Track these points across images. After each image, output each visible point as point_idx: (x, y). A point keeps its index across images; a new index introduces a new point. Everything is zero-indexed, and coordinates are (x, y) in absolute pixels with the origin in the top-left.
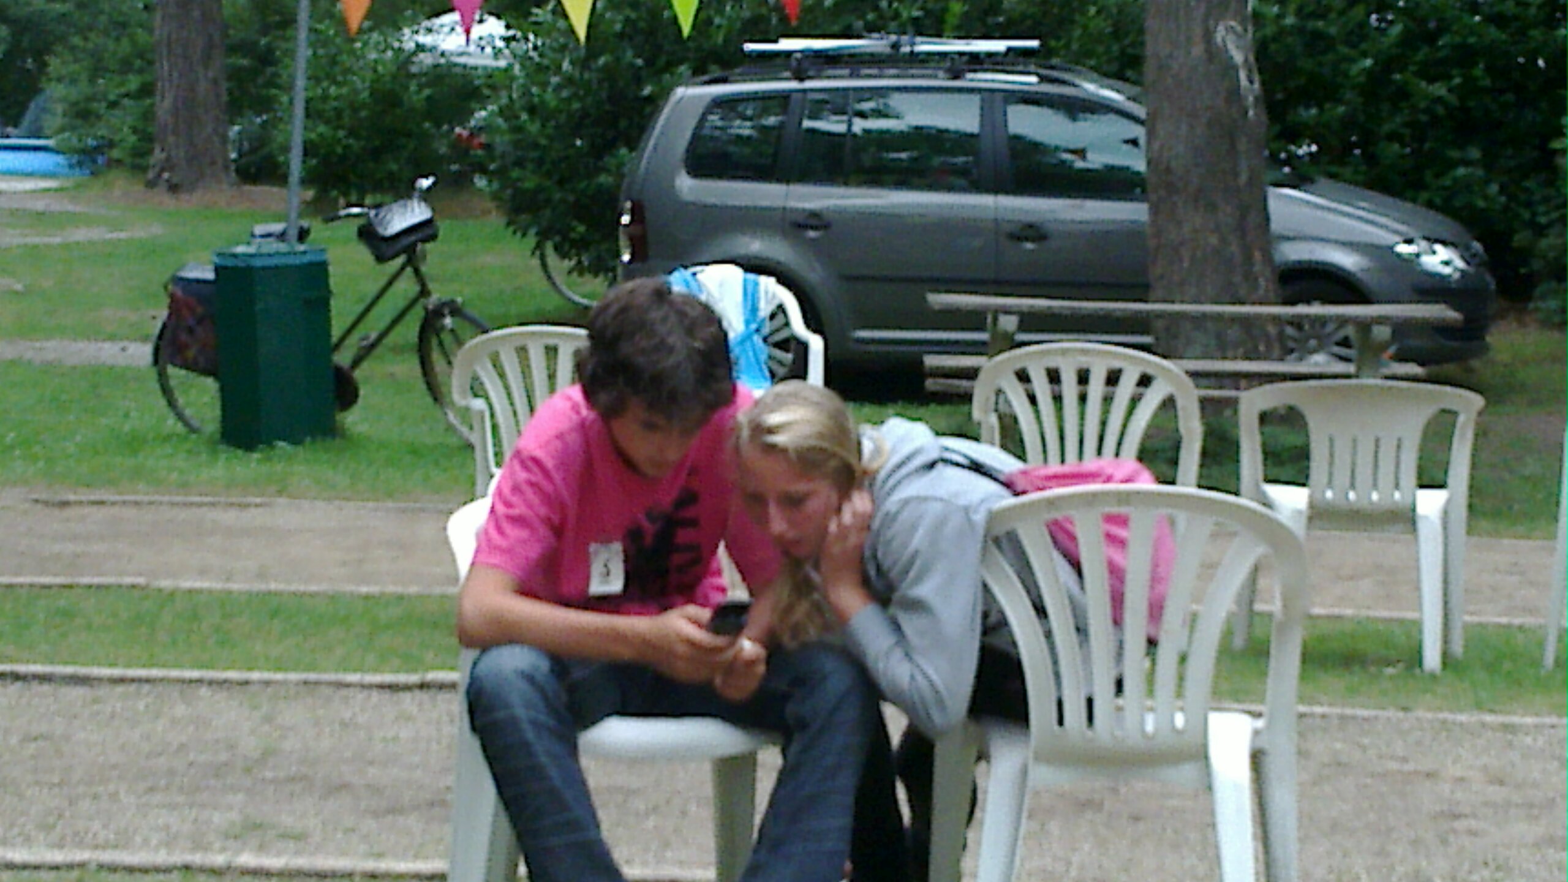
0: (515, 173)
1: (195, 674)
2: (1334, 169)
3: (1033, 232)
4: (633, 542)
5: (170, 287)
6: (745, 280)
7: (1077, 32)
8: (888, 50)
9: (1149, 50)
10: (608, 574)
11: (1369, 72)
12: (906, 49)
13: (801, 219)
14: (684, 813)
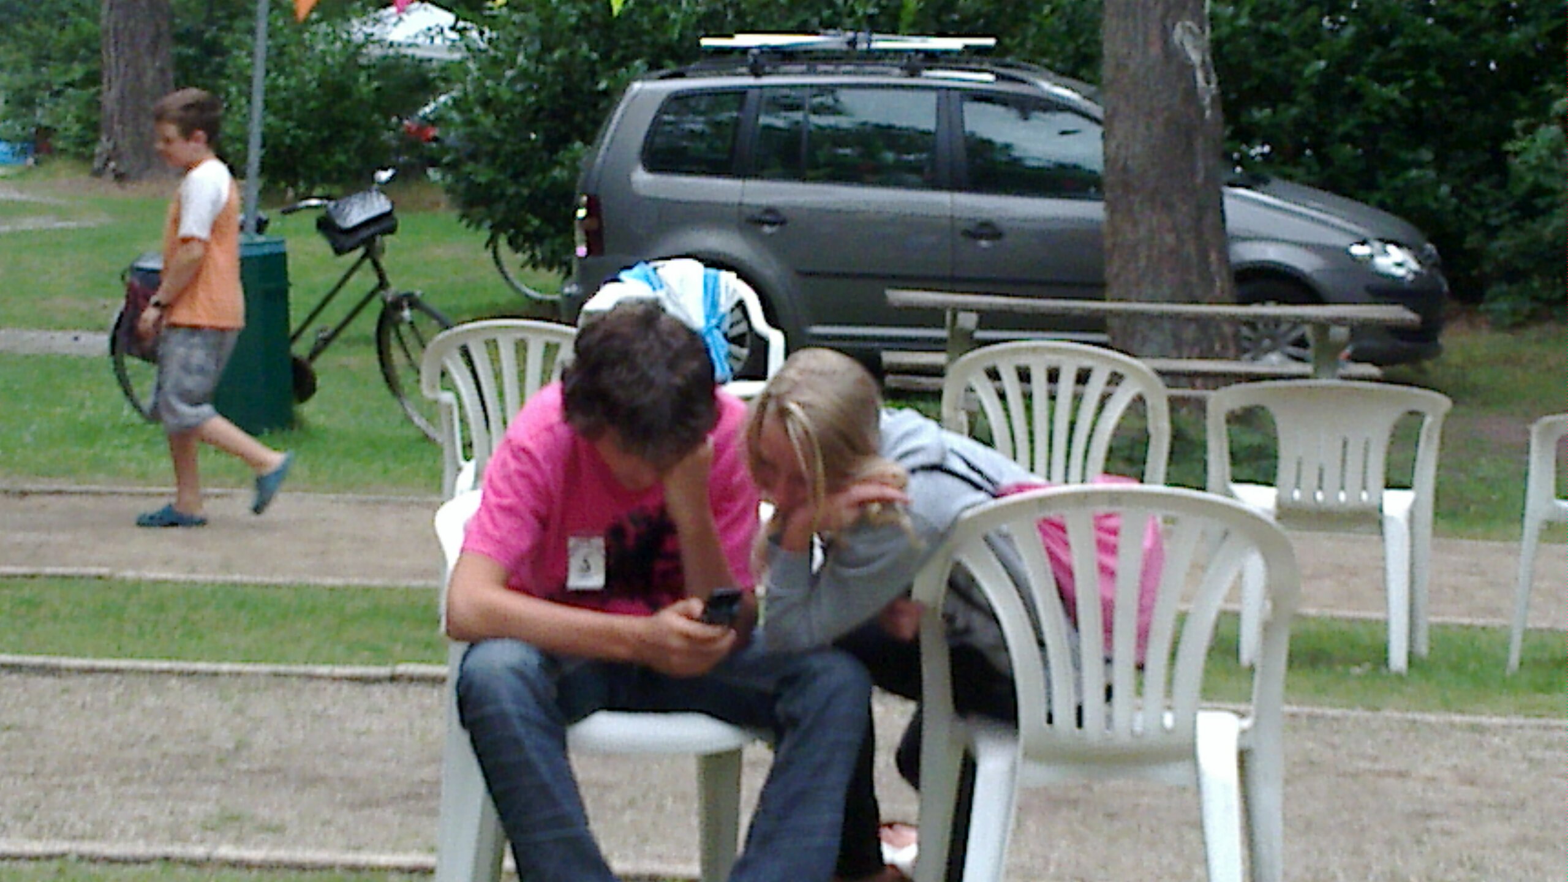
0: (469, 167)
1: (165, 665)
2: (1288, 170)
3: (987, 229)
4: (615, 539)
5: (128, 278)
6: (706, 277)
7: (1032, 30)
8: (845, 47)
9: (1107, 49)
10: (588, 568)
11: (1323, 74)
12: (863, 46)
13: (757, 214)
14: (660, 808)
